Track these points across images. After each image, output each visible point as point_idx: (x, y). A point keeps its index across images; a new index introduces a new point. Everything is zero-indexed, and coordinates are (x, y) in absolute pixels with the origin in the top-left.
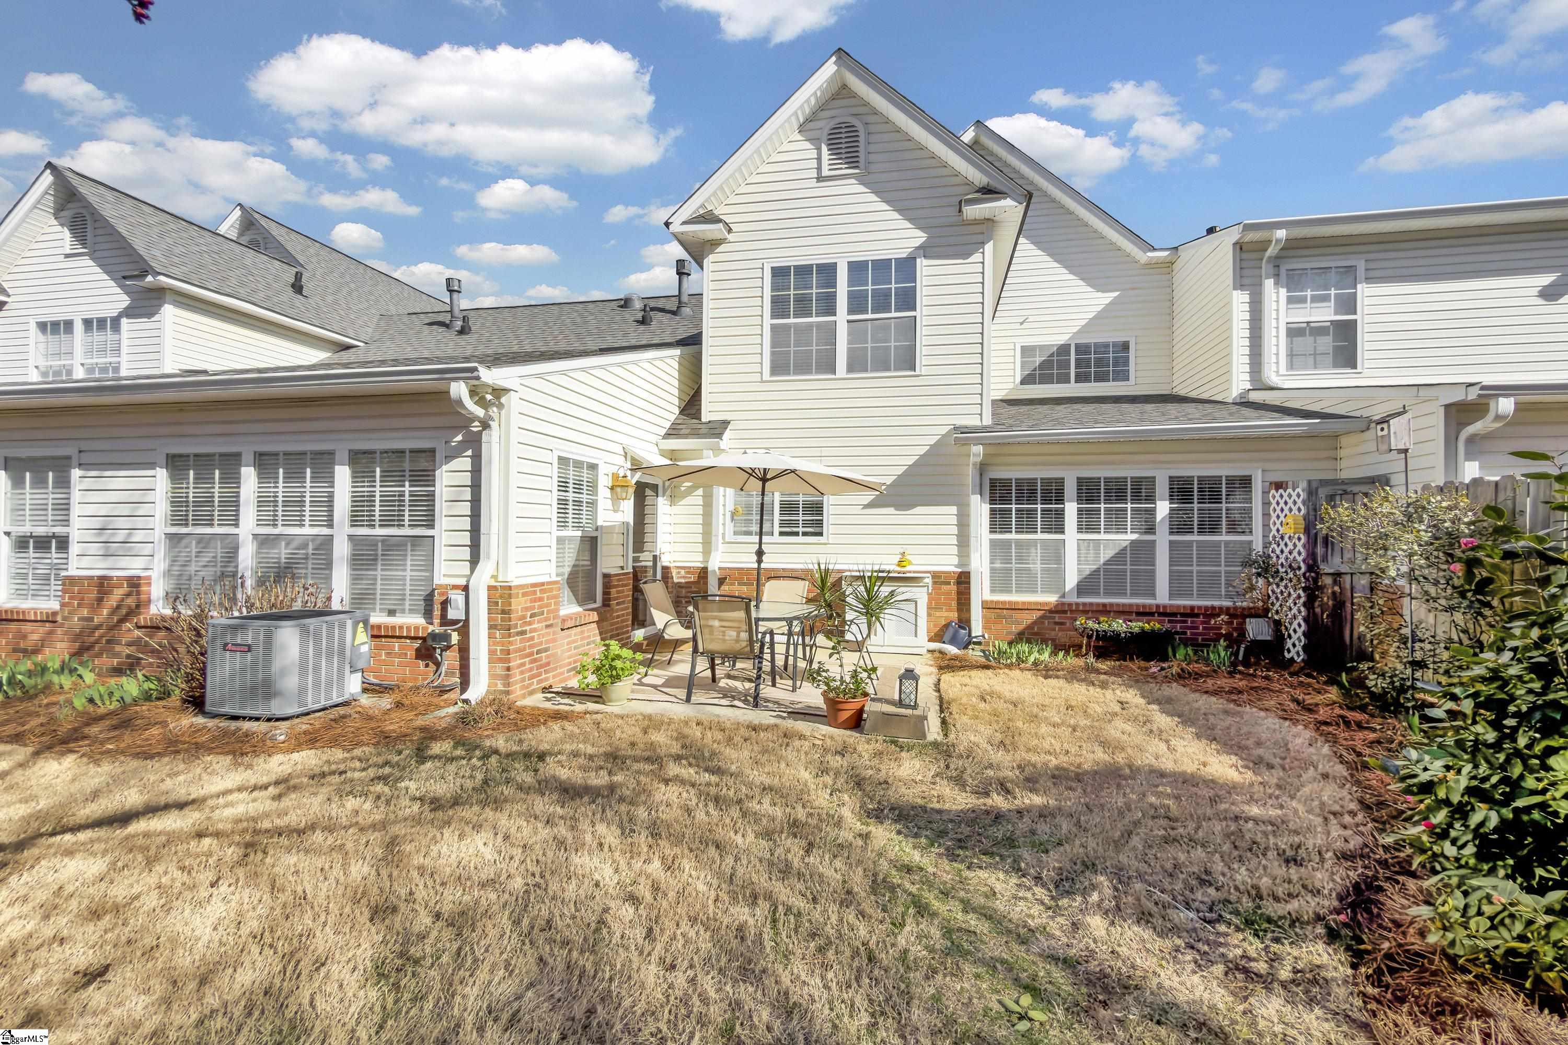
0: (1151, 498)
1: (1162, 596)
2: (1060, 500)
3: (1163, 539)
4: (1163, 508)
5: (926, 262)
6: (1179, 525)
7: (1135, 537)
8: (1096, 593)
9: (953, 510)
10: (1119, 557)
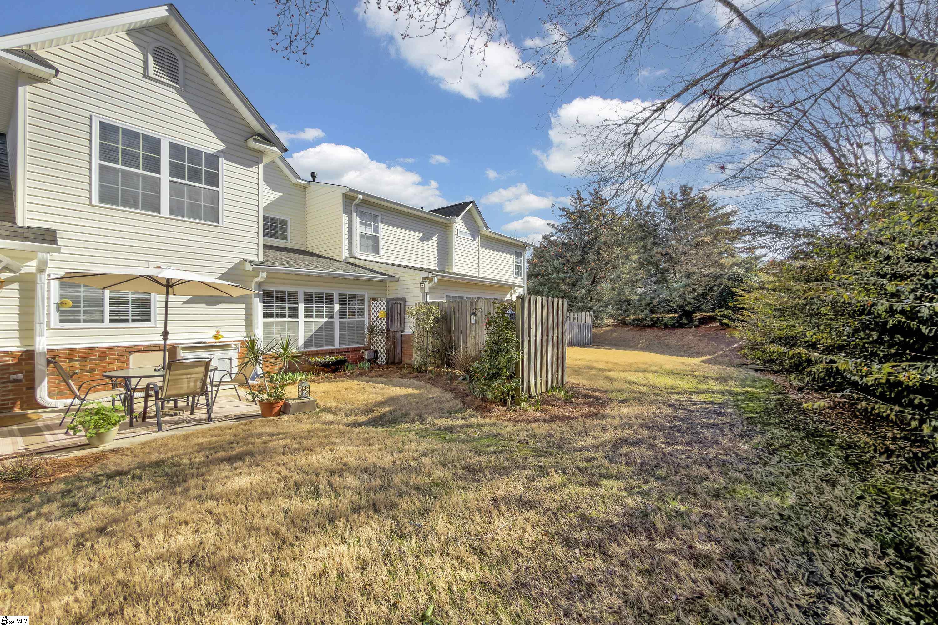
0: (332, 302)
1: (337, 345)
2: (297, 303)
3: (336, 320)
4: (337, 307)
5: (225, 161)
6: (342, 314)
7: (326, 319)
8: (312, 346)
9: (243, 306)
10: (320, 330)
